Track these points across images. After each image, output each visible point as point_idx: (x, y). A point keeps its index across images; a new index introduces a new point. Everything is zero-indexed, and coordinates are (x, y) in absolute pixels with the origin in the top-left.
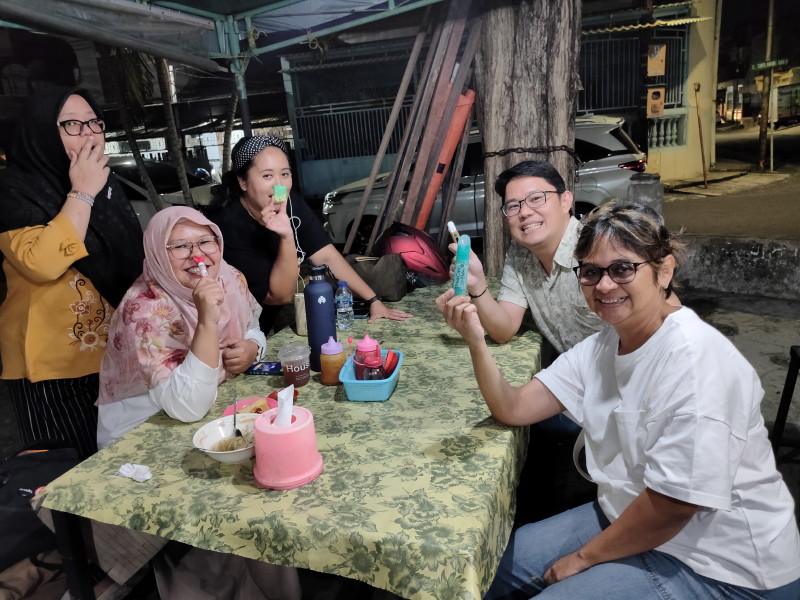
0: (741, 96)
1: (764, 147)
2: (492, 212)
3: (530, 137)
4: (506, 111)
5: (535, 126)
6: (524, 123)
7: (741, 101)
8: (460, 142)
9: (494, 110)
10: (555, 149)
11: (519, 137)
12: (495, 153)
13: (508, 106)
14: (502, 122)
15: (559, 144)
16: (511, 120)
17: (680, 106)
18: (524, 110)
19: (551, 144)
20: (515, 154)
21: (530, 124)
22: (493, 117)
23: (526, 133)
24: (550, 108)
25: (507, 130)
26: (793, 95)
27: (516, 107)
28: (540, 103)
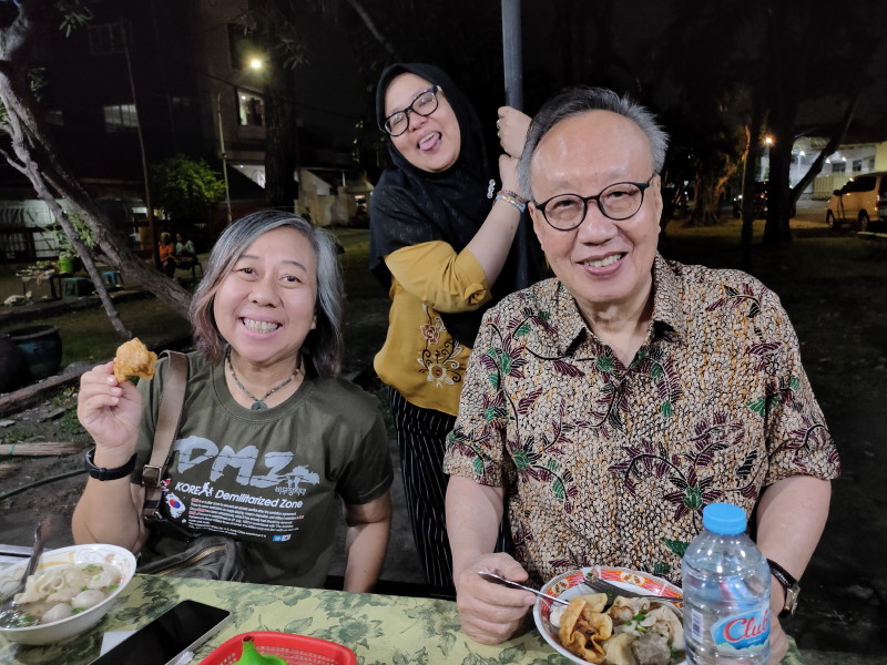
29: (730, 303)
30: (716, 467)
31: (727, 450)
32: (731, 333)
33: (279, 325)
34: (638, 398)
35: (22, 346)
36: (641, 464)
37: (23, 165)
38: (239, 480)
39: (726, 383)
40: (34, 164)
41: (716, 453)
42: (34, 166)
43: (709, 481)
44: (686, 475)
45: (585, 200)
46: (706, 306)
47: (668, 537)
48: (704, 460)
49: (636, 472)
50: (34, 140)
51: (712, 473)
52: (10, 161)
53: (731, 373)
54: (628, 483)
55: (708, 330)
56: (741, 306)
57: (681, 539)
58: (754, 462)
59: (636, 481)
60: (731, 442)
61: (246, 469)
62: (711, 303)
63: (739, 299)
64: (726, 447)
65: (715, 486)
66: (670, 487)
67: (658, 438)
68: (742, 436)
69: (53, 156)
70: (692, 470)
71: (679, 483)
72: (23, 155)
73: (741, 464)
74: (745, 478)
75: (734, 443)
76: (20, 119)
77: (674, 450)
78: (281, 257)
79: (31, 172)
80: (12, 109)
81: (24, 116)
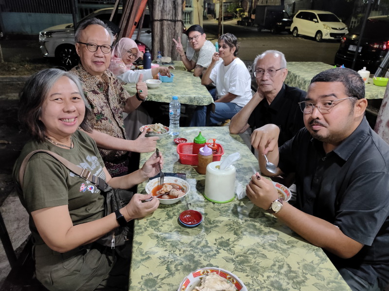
0: (206, 4)
1: (220, 28)
2: (156, 42)
3: (170, 16)
4: (162, 5)
5: (171, 12)
6: (168, 10)
7: (206, 6)
8: (142, 15)
9: (157, 4)
10: (178, 21)
11: (166, 15)
12: (158, 20)
13: (162, 3)
14: (160, 9)
15: (179, 19)
16: (163, 8)
17: (190, 7)
18: (168, 6)
19: (176, 19)
20: (165, 21)
21: (169, 11)
22: (157, 7)
23: (169, 14)
24: (176, 6)
25: (162, 12)
26: (227, 7)
27: (165, 4)
28: (173, 4)
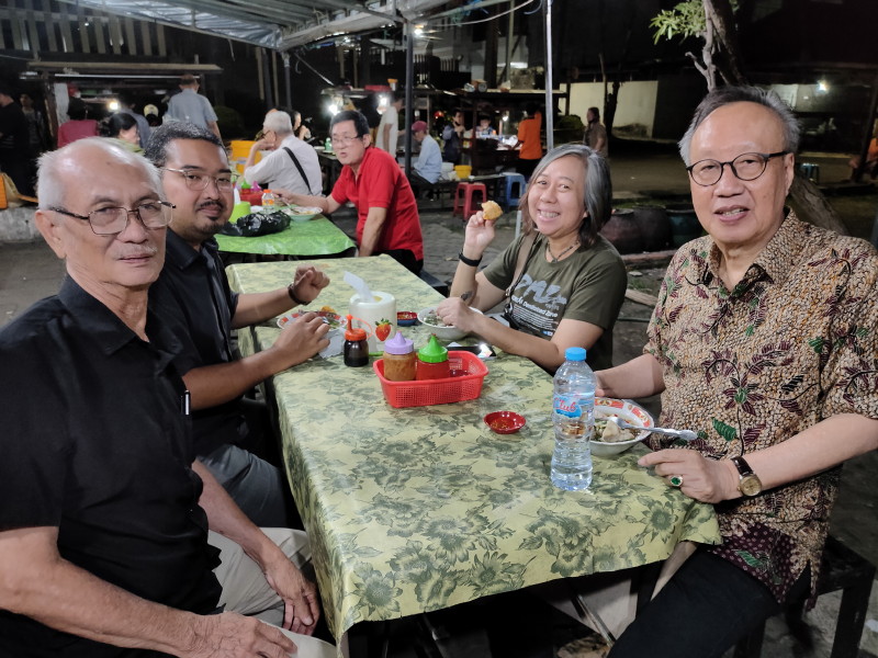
29: (829, 262)
30: (763, 378)
31: (775, 368)
32: (820, 285)
33: (559, 214)
34: (736, 319)
35: (673, 218)
36: (719, 365)
37: (705, 67)
38: (534, 298)
39: (799, 321)
40: (714, 66)
41: (766, 368)
42: (713, 68)
43: (755, 386)
44: (741, 377)
45: (722, 165)
46: (810, 261)
47: (717, 418)
48: (755, 370)
49: (714, 370)
50: (722, 46)
51: (758, 381)
52: (696, 64)
53: (807, 315)
54: (708, 375)
55: (804, 280)
56: (836, 266)
57: (726, 422)
58: (799, 384)
59: (713, 376)
60: (779, 362)
61: (539, 293)
62: (815, 260)
63: (837, 261)
64: (774, 365)
65: (759, 391)
66: (730, 385)
67: (736, 349)
68: (791, 360)
69: (733, 59)
70: (746, 376)
71: (735, 383)
72: (707, 59)
73: (787, 382)
74: (787, 393)
75: (782, 365)
76: (714, 26)
77: (741, 360)
78: (559, 174)
79: (709, 75)
80: (710, 19)
81: (717, 24)
